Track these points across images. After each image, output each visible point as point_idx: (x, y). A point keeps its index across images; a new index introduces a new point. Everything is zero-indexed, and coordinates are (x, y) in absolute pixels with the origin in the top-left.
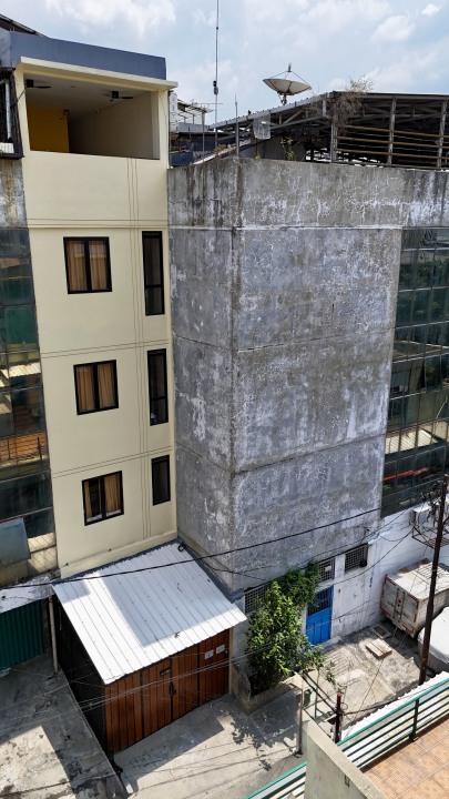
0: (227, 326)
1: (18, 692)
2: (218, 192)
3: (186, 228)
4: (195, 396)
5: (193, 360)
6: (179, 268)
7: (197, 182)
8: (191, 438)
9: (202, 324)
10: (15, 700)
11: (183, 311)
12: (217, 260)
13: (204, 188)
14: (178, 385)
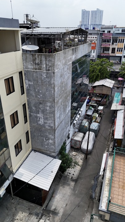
0: (52, 96)
1: (6, 207)
2: (47, 62)
3: (33, 70)
4: (39, 114)
5: (37, 105)
6: (29, 81)
7: (37, 58)
8: (37, 124)
9: (41, 96)
10: (7, 210)
11: (32, 92)
12: (48, 80)
13: (41, 60)
14: (30, 112)
